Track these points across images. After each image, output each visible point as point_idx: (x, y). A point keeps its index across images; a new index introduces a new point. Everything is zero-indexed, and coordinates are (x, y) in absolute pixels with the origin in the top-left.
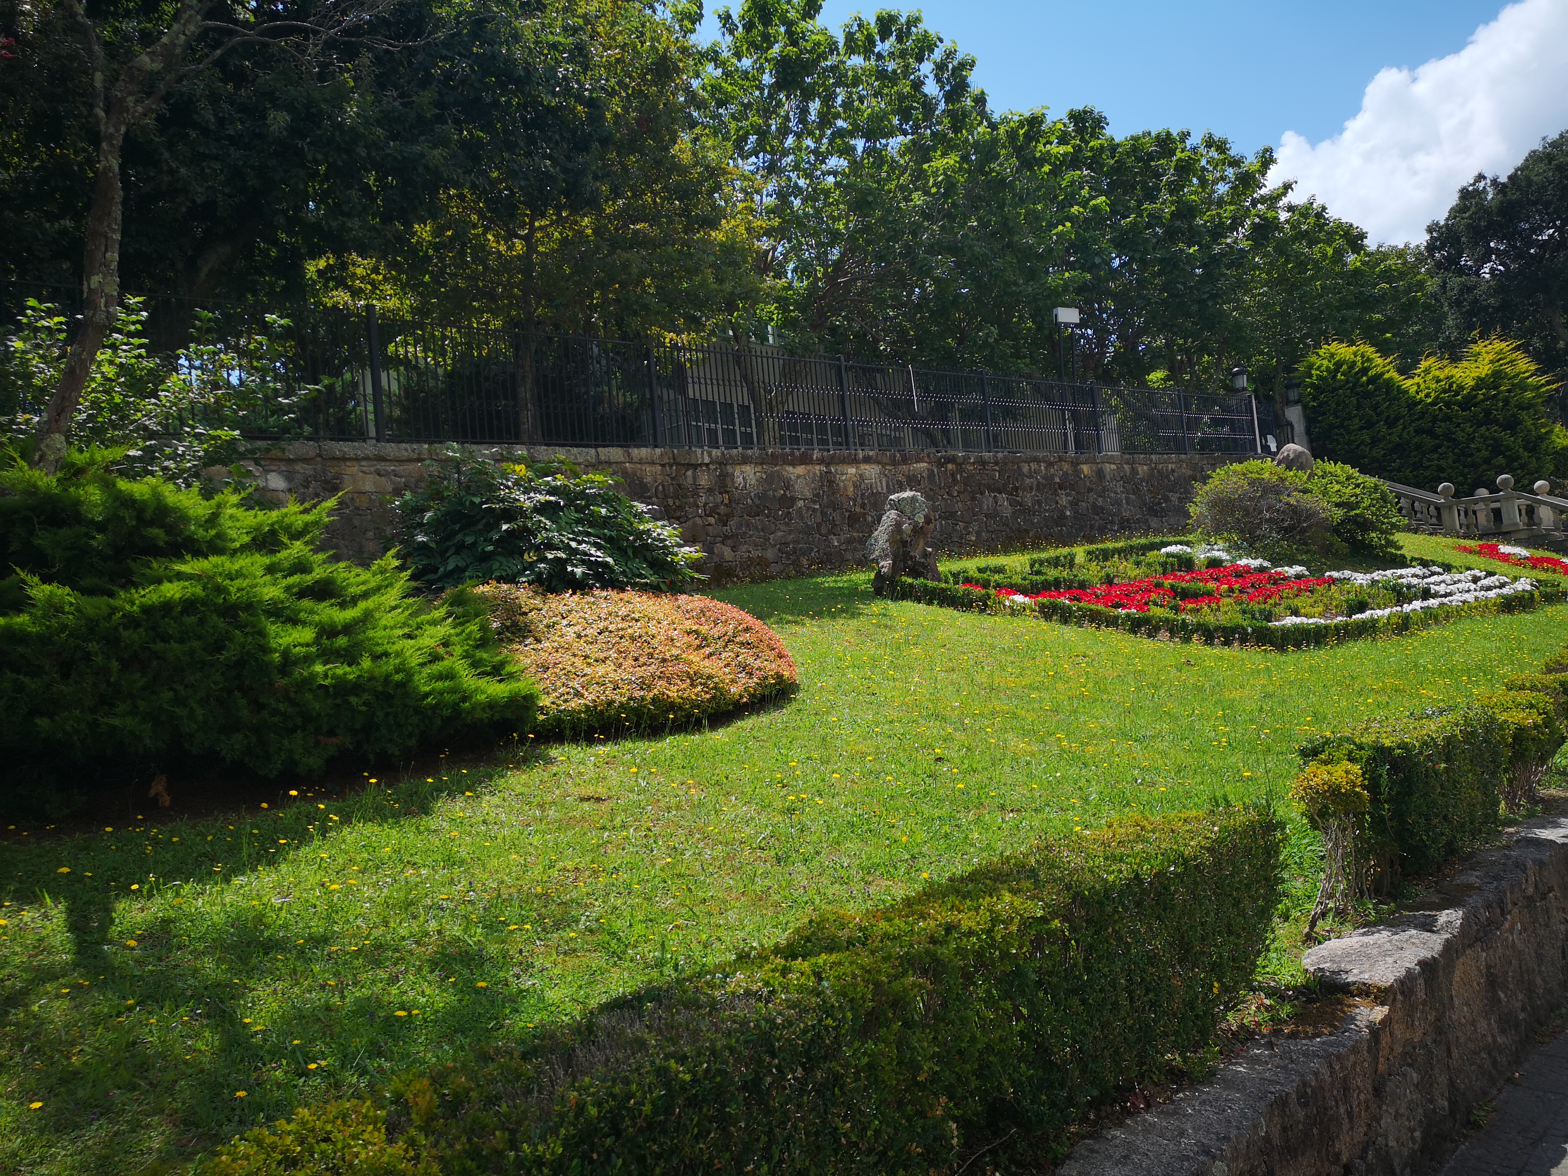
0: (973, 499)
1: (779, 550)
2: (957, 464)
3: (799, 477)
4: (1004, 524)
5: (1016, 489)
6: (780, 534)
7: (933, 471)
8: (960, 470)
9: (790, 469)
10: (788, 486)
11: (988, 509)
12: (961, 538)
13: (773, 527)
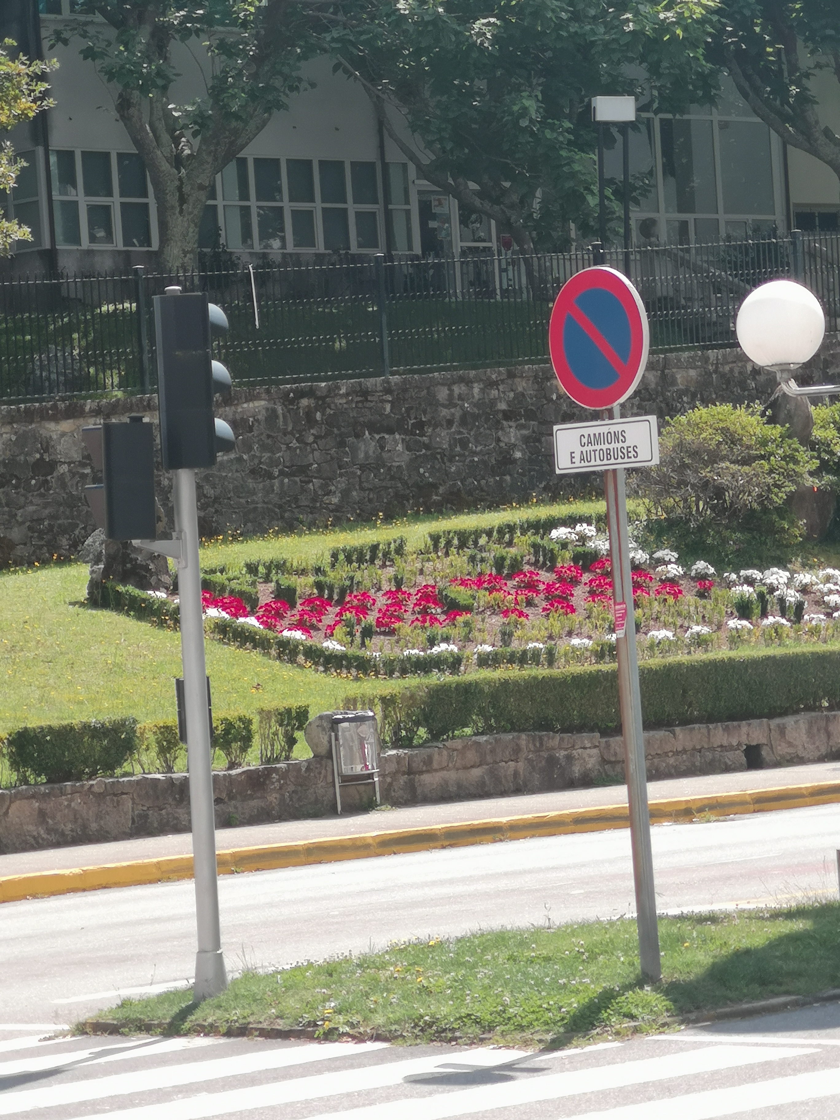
0: (342, 444)
1: (30, 528)
2: (317, 398)
3: (63, 434)
4: (393, 478)
5: (420, 425)
6: (31, 508)
7: (274, 411)
8: (322, 407)
9: (51, 426)
10: (47, 446)
11: (367, 456)
12: (314, 500)
13: (23, 499)
